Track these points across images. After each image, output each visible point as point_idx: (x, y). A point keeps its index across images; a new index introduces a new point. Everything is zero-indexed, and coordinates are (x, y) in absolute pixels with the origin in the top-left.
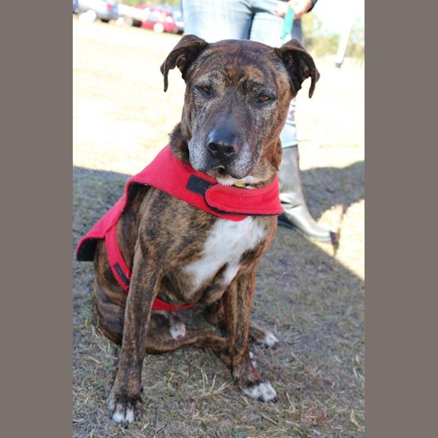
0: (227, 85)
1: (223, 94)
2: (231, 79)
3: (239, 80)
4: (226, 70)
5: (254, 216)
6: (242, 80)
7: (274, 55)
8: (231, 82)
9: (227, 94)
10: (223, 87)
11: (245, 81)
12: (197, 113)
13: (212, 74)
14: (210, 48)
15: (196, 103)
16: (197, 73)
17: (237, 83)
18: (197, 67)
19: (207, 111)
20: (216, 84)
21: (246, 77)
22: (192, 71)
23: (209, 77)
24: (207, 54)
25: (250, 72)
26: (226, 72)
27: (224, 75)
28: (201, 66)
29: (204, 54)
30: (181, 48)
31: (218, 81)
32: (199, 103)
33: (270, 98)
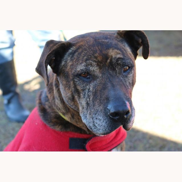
0: (100, 68)
1: (100, 75)
2: (101, 62)
3: (106, 62)
4: (96, 57)
7: (119, 37)
10: (98, 70)
11: (111, 60)
12: (81, 94)
13: (87, 64)
14: (74, 46)
15: (79, 88)
16: (71, 66)
17: (106, 64)
18: (68, 62)
19: (92, 90)
20: (93, 70)
21: (110, 58)
22: (64, 65)
23: (85, 66)
24: (73, 50)
25: (112, 54)
26: (96, 59)
27: (95, 62)
28: (71, 60)
29: (70, 51)
30: (53, 51)
31: (93, 68)
32: (82, 87)
33: (129, 67)
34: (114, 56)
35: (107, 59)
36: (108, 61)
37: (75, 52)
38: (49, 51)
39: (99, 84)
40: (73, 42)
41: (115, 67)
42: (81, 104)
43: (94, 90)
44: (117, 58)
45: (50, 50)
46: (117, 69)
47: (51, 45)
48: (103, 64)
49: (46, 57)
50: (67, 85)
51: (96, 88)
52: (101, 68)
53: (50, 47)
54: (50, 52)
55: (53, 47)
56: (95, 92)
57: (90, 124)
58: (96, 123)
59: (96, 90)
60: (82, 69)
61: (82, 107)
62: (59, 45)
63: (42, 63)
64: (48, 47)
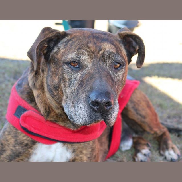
1: (90, 65)
2: (93, 53)
3: (99, 53)
5: (64, 142)
6: (101, 52)
8: (94, 55)
9: (94, 64)
12: (67, 84)
13: (79, 52)
14: (69, 35)
15: (66, 77)
16: (63, 53)
17: (98, 55)
18: (61, 49)
19: (78, 79)
20: (84, 59)
21: (103, 50)
22: (56, 52)
23: (76, 55)
24: (67, 39)
25: (106, 47)
26: (89, 48)
27: (88, 51)
28: (64, 48)
29: (65, 39)
30: (47, 38)
31: (85, 57)
32: (69, 76)
33: (120, 65)
34: (107, 50)
35: (100, 50)
36: (101, 53)
37: (69, 40)
38: (43, 37)
39: (87, 74)
40: (70, 32)
41: (107, 59)
42: (66, 93)
43: (81, 79)
44: (110, 52)
45: (45, 37)
46: (107, 62)
47: (47, 32)
48: (94, 54)
49: (39, 43)
50: (55, 72)
51: (84, 77)
52: (93, 58)
53: (45, 34)
54: (44, 39)
55: (48, 34)
56: (82, 81)
57: (71, 113)
58: (77, 111)
59: (82, 79)
60: (73, 57)
61: (66, 96)
62: (54, 33)
63: (34, 48)
64: (43, 33)
